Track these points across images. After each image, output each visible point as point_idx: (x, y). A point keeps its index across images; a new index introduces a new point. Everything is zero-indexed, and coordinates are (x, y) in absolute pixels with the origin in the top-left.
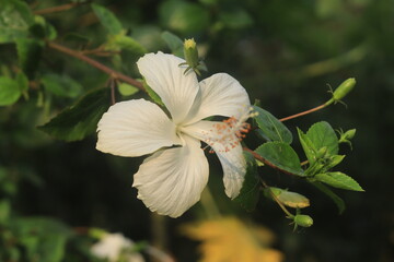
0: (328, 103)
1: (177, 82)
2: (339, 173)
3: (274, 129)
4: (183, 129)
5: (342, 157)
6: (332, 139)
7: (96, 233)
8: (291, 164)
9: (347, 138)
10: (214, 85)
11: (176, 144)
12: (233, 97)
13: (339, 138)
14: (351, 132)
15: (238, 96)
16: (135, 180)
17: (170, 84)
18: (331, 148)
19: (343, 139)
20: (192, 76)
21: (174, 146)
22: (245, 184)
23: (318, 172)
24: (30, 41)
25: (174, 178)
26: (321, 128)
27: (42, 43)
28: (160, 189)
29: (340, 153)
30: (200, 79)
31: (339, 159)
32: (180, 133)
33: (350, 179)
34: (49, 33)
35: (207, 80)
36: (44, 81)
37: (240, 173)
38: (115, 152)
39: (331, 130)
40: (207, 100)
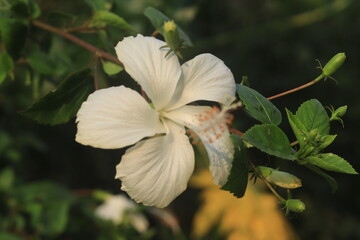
0: (317, 79)
1: (157, 67)
2: (331, 155)
3: (262, 109)
4: (167, 115)
5: (333, 137)
6: (322, 118)
7: (100, 195)
8: (280, 147)
9: (338, 116)
10: (197, 68)
11: (159, 132)
12: (217, 79)
13: (330, 116)
14: (342, 109)
15: (223, 77)
16: (118, 171)
17: (151, 70)
18: (323, 127)
19: (334, 116)
20: (174, 60)
21: (156, 135)
22: (233, 171)
23: (308, 155)
24: (13, 20)
25: (158, 168)
26: (311, 107)
27: (26, 22)
28: (144, 181)
29: (331, 133)
30: (182, 62)
31: (330, 139)
32: (163, 119)
33: (342, 160)
34: (33, 11)
35: (190, 62)
36: (29, 61)
37: (227, 159)
38: (96, 144)
39: (322, 108)
40: (190, 83)
